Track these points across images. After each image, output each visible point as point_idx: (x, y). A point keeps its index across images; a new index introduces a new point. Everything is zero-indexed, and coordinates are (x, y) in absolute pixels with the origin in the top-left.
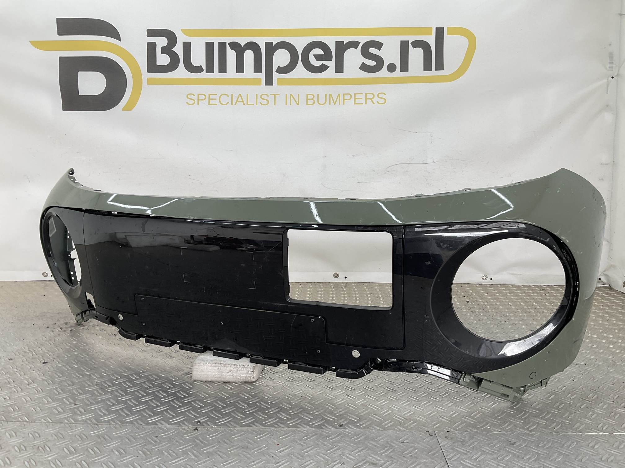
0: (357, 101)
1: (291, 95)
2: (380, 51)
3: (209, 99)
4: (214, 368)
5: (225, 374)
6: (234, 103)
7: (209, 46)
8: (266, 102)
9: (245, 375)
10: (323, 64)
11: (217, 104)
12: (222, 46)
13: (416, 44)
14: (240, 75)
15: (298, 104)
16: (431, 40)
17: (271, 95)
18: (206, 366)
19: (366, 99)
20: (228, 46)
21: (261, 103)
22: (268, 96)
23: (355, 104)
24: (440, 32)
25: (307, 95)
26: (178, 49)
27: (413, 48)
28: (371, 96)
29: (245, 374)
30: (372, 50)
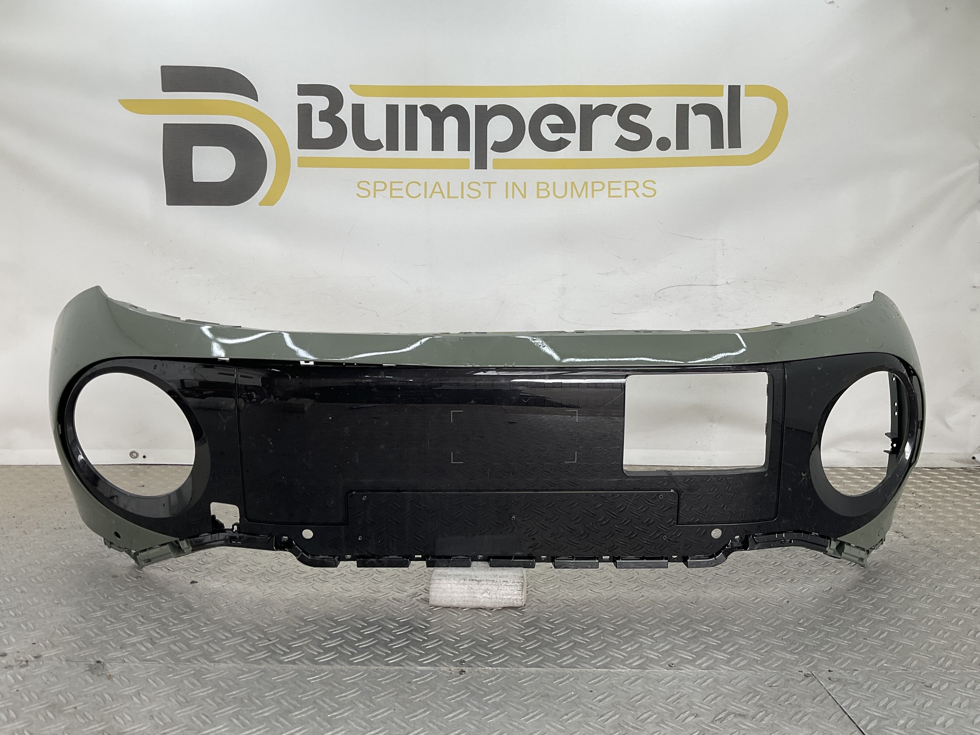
0: (613, 193)
1: (514, 184)
2: (646, 119)
3: (392, 189)
4: (462, 586)
5: (478, 595)
6: (428, 195)
7: (392, 111)
8: (477, 194)
9: (509, 597)
10: (561, 138)
11: (402, 197)
12: (411, 110)
13: (700, 109)
14: (438, 154)
15: (524, 197)
16: (722, 104)
17: (484, 183)
18: (451, 583)
19: (626, 190)
20: (419, 111)
21: (468, 195)
22: (479, 185)
23: (609, 196)
24: (734, 92)
25: (538, 183)
26: (345, 115)
27: (696, 115)
28: (634, 186)
29: (509, 594)
30: (635, 118)
